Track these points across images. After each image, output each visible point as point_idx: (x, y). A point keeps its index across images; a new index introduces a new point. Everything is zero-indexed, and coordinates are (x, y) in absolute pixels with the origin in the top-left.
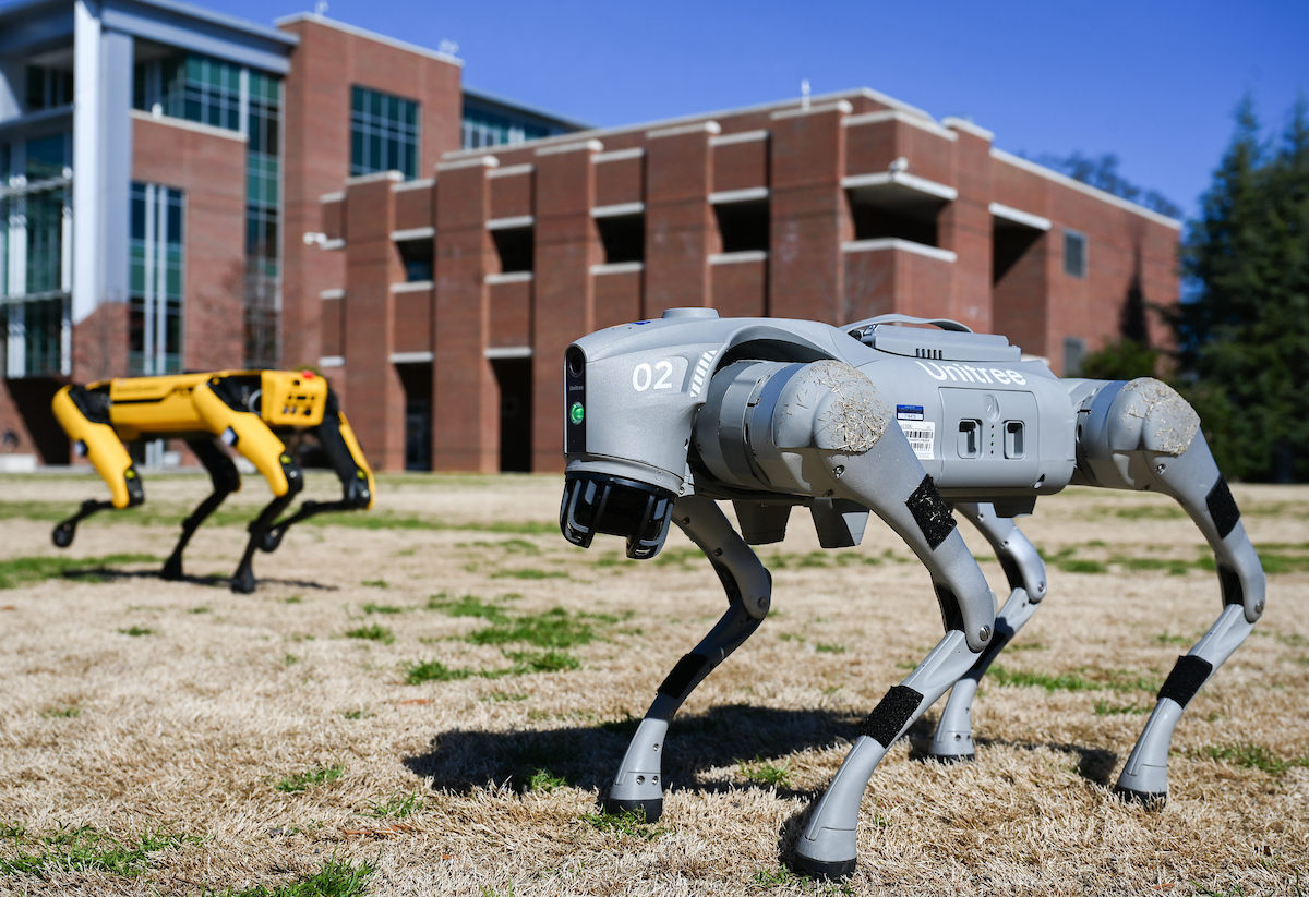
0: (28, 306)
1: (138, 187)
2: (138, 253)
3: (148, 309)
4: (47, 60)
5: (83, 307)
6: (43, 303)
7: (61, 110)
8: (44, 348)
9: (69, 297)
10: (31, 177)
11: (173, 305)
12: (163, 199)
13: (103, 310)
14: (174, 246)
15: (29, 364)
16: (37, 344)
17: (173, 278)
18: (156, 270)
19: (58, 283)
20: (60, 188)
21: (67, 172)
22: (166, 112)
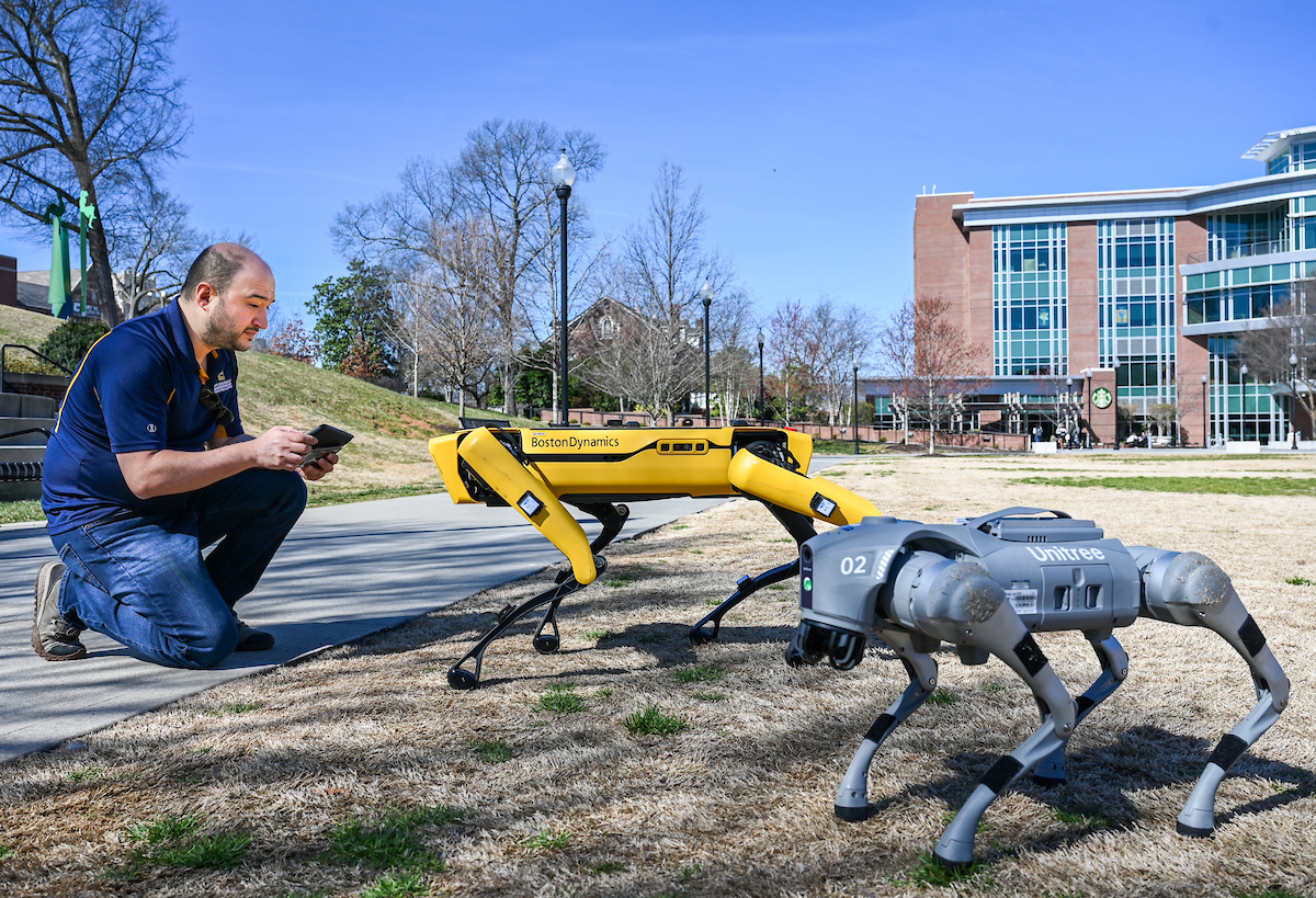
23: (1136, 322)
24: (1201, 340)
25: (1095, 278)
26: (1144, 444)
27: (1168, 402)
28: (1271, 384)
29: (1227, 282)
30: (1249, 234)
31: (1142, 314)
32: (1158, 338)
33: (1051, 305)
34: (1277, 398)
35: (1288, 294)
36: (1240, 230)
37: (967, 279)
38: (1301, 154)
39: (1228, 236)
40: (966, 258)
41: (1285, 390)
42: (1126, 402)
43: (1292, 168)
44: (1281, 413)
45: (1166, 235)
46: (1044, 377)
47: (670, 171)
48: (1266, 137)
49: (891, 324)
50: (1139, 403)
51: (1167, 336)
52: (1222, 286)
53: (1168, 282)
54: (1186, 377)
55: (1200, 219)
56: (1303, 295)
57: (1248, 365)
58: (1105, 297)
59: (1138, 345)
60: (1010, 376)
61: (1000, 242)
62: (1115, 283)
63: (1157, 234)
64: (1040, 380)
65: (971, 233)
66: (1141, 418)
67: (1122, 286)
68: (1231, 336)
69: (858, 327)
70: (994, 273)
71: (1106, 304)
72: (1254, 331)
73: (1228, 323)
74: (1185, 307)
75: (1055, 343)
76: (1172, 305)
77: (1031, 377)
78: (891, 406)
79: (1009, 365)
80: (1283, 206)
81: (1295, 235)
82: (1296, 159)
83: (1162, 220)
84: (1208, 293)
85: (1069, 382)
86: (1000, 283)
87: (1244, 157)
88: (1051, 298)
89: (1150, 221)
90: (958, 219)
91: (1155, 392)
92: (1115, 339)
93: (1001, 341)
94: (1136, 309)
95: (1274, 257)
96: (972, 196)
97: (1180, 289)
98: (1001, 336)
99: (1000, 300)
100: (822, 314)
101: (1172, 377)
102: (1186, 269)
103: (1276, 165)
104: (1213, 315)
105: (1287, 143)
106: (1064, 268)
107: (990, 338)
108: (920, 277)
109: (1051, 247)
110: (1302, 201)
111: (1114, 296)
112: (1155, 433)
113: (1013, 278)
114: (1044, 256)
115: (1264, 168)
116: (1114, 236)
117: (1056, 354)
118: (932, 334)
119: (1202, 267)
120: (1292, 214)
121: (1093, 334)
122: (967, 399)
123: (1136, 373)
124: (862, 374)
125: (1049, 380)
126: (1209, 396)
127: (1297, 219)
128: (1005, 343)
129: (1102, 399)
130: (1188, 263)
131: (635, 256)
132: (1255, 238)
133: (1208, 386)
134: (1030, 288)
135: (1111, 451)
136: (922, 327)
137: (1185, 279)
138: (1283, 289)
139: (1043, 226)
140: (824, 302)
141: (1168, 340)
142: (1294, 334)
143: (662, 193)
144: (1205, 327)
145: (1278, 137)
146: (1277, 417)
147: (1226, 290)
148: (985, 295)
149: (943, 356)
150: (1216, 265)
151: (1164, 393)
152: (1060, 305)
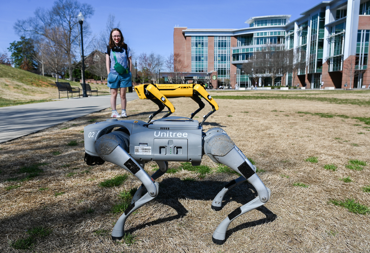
0: (334, 58)
1: (359, 31)
2: (358, 45)
3: (360, 56)
4: (340, 8)
5: (346, 57)
6: (337, 57)
7: (343, 18)
8: (337, 66)
9: (343, 55)
10: (336, 32)
11: (366, 55)
12: (365, 33)
13: (350, 57)
14: (367, 42)
15: (333, 69)
16: (335, 65)
17: (366, 49)
18: (362, 47)
19: (341, 53)
20: (342, 34)
21: (344, 30)
22: (367, 14)
23: (222, 60)
24: (235, 65)
25: (213, 50)
26: (223, 88)
27: (228, 79)
28: (249, 75)
29: (241, 52)
30: (246, 41)
31: (223, 58)
32: (226, 64)
33: (204, 56)
34: (250, 78)
35: (252, 55)
36: (244, 40)
37: (185, 49)
38: (256, 23)
39: (241, 41)
40: (185, 43)
41: (251, 76)
42: (219, 79)
43: (254, 26)
44: (250, 81)
45: (229, 40)
46: (202, 73)
47: (111, 17)
48: (250, 18)
49: (168, 59)
50: (222, 79)
51: (228, 64)
52: (240, 53)
53: (229, 51)
54: (232, 73)
55: (236, 37)
56: (255, 55)
57: (244, 71)
58: (216, 54)
59: (222, 66)
60: (195, 72)
61: (193, 40)
62: (218, 51)
63: (227, 40)
64: (201, 73)
65: (187, 38)
66: (223, 82)
67: (219, 52)
68: (241, 64)
69: (160, 60)
70: (192, 48)
71: (216, 56)
72: (246, 63)
73: (241, 61)
74: (232, 57)
75: (205, 65)
76: (229, 56)
77: (199, 73)
78: (168, 79)
79: (195, 70)
80: (252, 35)
81: (254, 41)
82: (255, 24)
83: (228, 36)
84: (237, 54)
85: (207, 74)
86: (193, 50)
87: (245, 23)
88: (204, 54)
89: (225, 37)
90: (184, 33)
91: (225, 76)
92: (218, 64)
93: (193, 64)
94: (222, 57)
95: (250, 46)
96: (187, 28)
97: (231, 53)
98: (193, 63)
99: (193, 54)
100: (152, 56)
101: (229, 73)
102: (233, 48)
103: (251, 25)
104: (238, 59)
105: (253, 20)
106: (207, 47)
107: (191, 63)
108: (175, 48)
109: (204, 42)
110: (256, 34)
111: (218, 54)
112: (225, 86)
113: (196, 49)
114: (203, 44)
115: (249, 25)
116: (218, 40)
117: (205, 67)
118: (177, 62)
119: (236, 48)
120: (254, 37)
121: (213, 63)
122: (185, 78)
123: (222, 72)
124: (161, 71)
125: (203, 74)
126: (236, 78)
127: (255, 38)
128: (194, 65)
129: (214, 78)
130: (233, 47)
131: (103, 39)
132: (247, 42)
133: (236, 75)
134: (199, 52)
135: (216, 90)
136: (175, 60)
137: (232, 51)
138: (251, 54)
139: (203, 36)
140: (152, 53)
141: (228, 65)
142: (253, 64)
143: (110, 23)
144: (236, 62)
145: (252, 18)
146: (250, 82)
147: (240, 54)
148: (189, 53)
149: (179, 67)
150: (238, 48)
151: (227, 77)
152: (206, 56)
